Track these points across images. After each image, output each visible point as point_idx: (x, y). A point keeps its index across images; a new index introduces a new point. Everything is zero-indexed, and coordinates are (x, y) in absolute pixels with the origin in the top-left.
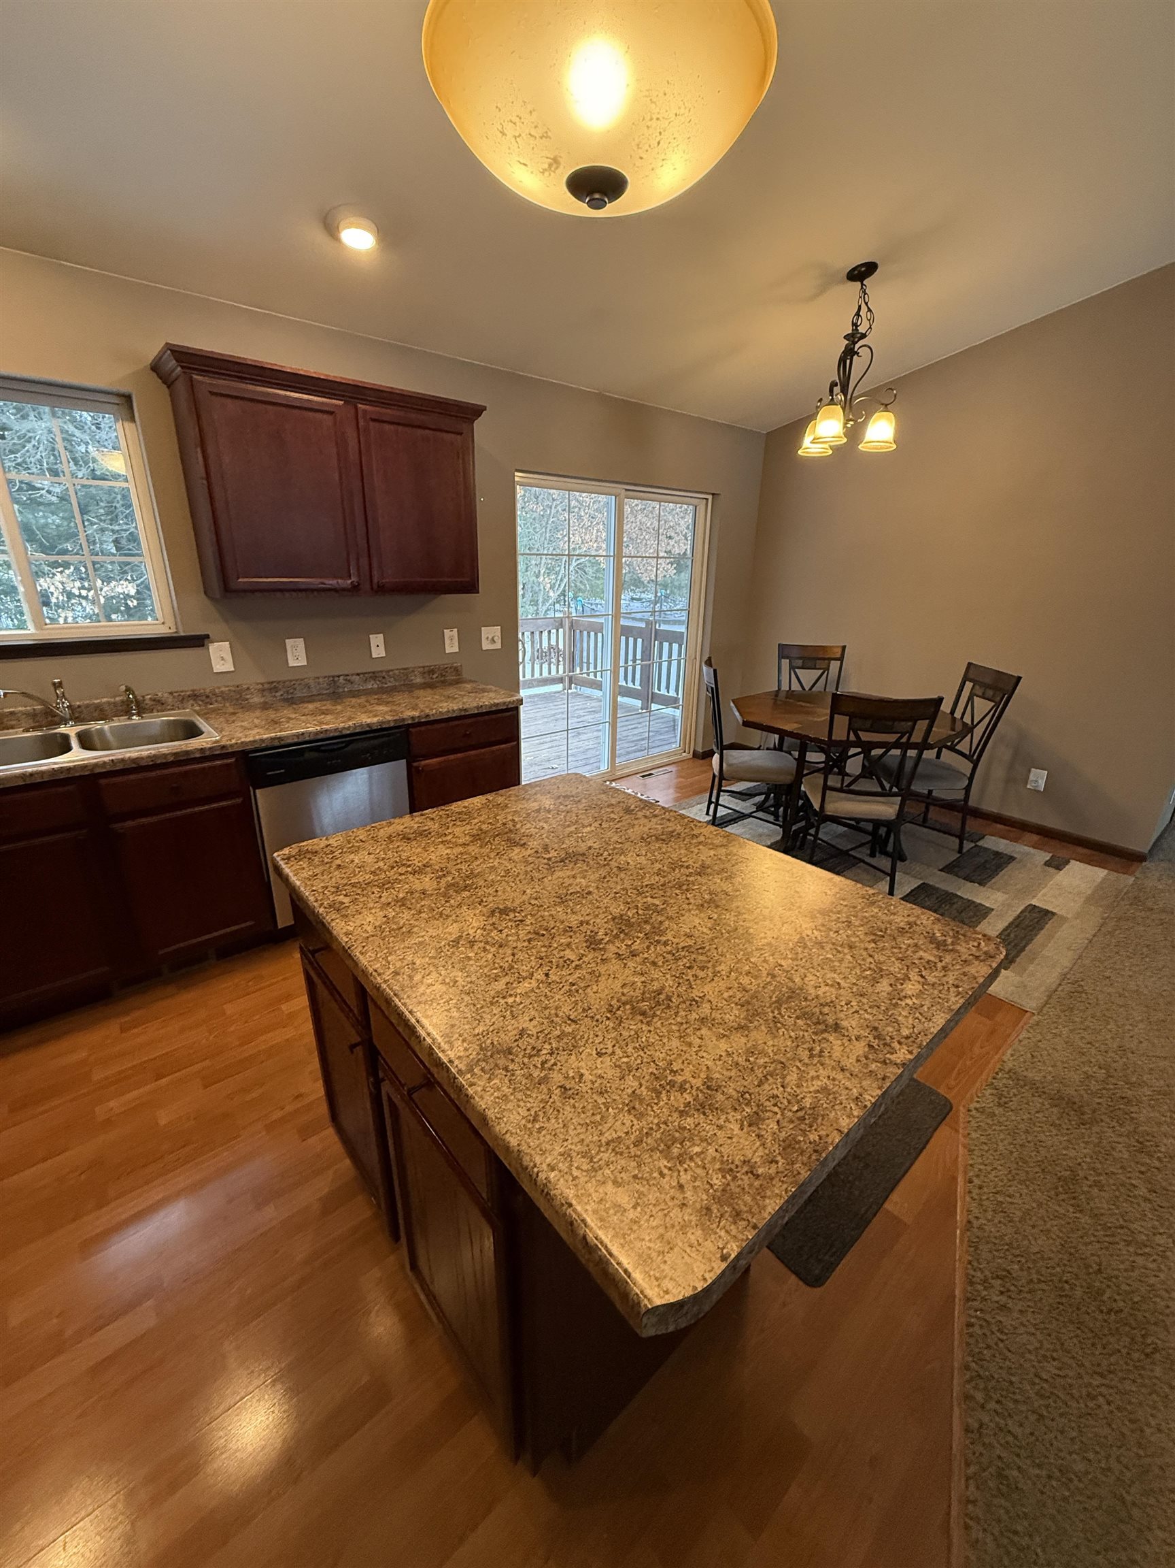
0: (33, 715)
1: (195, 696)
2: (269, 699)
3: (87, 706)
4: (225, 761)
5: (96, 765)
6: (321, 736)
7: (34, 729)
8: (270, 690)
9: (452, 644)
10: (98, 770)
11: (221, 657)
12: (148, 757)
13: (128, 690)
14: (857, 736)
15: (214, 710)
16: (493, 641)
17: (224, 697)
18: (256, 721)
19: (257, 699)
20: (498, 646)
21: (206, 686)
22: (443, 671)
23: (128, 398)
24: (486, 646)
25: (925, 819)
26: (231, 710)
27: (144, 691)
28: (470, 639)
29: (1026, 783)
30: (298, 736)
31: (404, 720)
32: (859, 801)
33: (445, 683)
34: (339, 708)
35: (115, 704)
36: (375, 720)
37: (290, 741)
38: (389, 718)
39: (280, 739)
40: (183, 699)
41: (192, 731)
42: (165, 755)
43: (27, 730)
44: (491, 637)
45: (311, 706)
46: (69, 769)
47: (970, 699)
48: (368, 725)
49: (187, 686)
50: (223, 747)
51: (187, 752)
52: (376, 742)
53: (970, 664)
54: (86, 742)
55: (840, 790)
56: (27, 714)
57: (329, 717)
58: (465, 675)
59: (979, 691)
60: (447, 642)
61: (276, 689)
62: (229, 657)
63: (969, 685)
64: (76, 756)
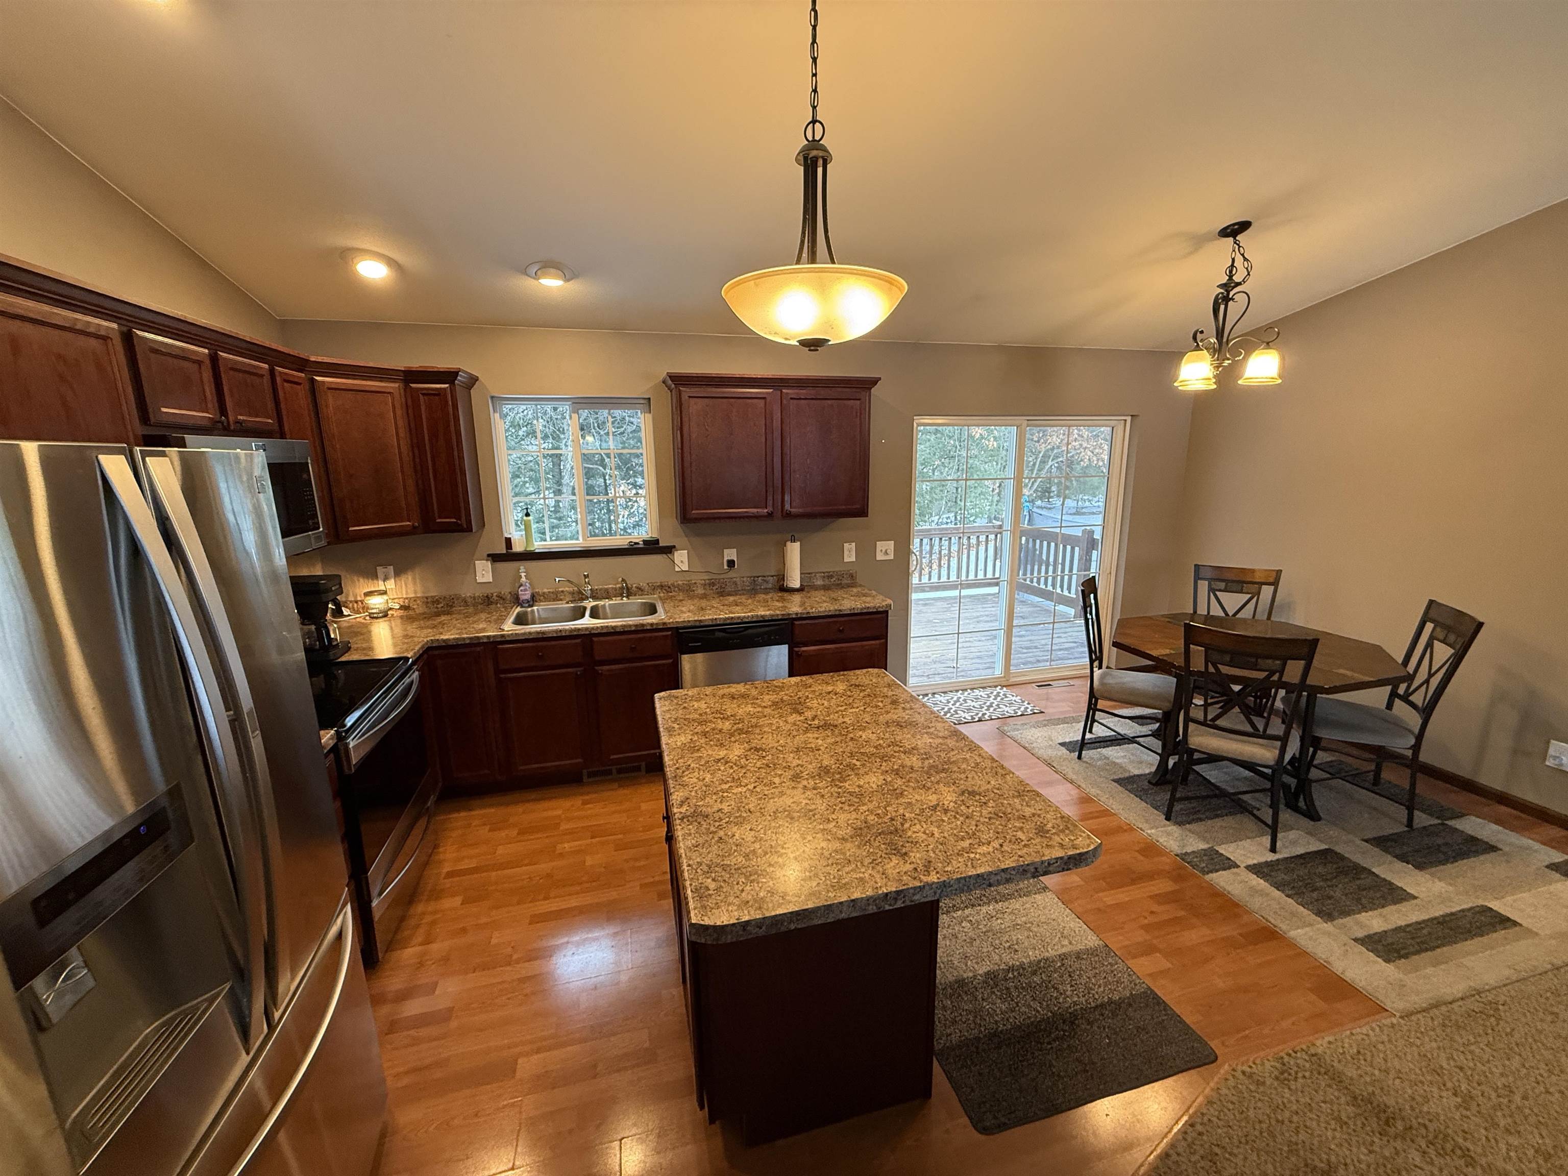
0: (573, 593)
1: (661, 587)
2: (708, 592)
3: (601, 590)
4: (664, 633)
5: (593, 628)
6: (728, 622)
7: (572, 602)
8: (709, 584)
9: (850, 554)
10: (593, 632)
11: (681, 559)
12: (621, 626)
13: (623, 580)
14: (1217, 669)
15: (672, 596)
16: (886, 553)
17: (680, 589)
18: (692, 607)
19: (700, 591)
20: (891, 557)
21: (670, 580)
22: (841, 576)
23: (649, 399)
24: (880, 557)
25: (1377, 781)
26: (681, 598)
27: (633, 582)
28: (866, 550)
29: (1545, 759)
30: (712, 620)
31: (789, 614)
32: (1231, 739)
33: (840, 586)
34: (750, 601)
35: (616, 589)
36: (768, 613)
37: (707, 623)
38: (778, 612)
39: (700, 621)
40: (654, 588)
41: (653, 610)
42: (630, 626)
43: (567, 603)
44: (885, 550)
45: (731, 599)
46: (579, 630)
47: (1429, 645)
48: (762, 616)
49: (658, 579)
50: (664, 624)
51: (643, 625)
52: (767, 629)
53: (1431, 602)
54: (595, 614)
55: (1204, 724)
56: (570, 593)
57: (738, 608)
58: (859, 580)
59: (1440, 634)
60: (846, 553)
61: (713, 584)
62: (686, 560)
63: (1429, 626)
64: (587, 622)
